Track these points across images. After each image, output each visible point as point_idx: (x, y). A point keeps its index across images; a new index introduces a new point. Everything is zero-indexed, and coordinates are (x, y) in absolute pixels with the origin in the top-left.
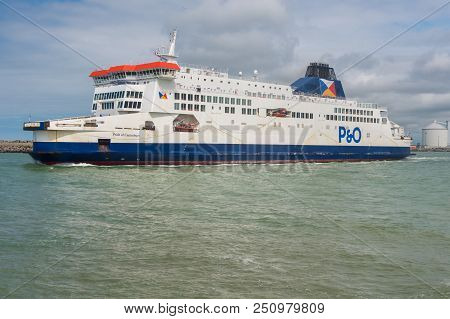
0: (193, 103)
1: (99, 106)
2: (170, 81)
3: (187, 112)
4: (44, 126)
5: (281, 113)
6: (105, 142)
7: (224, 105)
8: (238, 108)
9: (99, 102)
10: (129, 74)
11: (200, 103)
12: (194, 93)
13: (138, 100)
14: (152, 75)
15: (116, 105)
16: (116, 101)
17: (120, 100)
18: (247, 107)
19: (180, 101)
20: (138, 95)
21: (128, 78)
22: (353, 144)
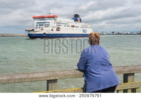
0: (59, 24)
1: (38, 25)
2: (56, 19)
3: (58, 27)
4: (33, 30)
5: (73, 26)
6: (45, 34)
7: (64, 25)
8: (67, 25)
9: (38, 24)
10: (46, 18)
11: (60, 24)
12: (60, 22)
13: (49, 24)
14: (52, 18)
15: (44, 25)
16: (44, 24)
17: (45, 24)
18: (68, 25)
19: (57, 24)
20: (49, 23)
21: (45, 19)
22: (85, 33)
